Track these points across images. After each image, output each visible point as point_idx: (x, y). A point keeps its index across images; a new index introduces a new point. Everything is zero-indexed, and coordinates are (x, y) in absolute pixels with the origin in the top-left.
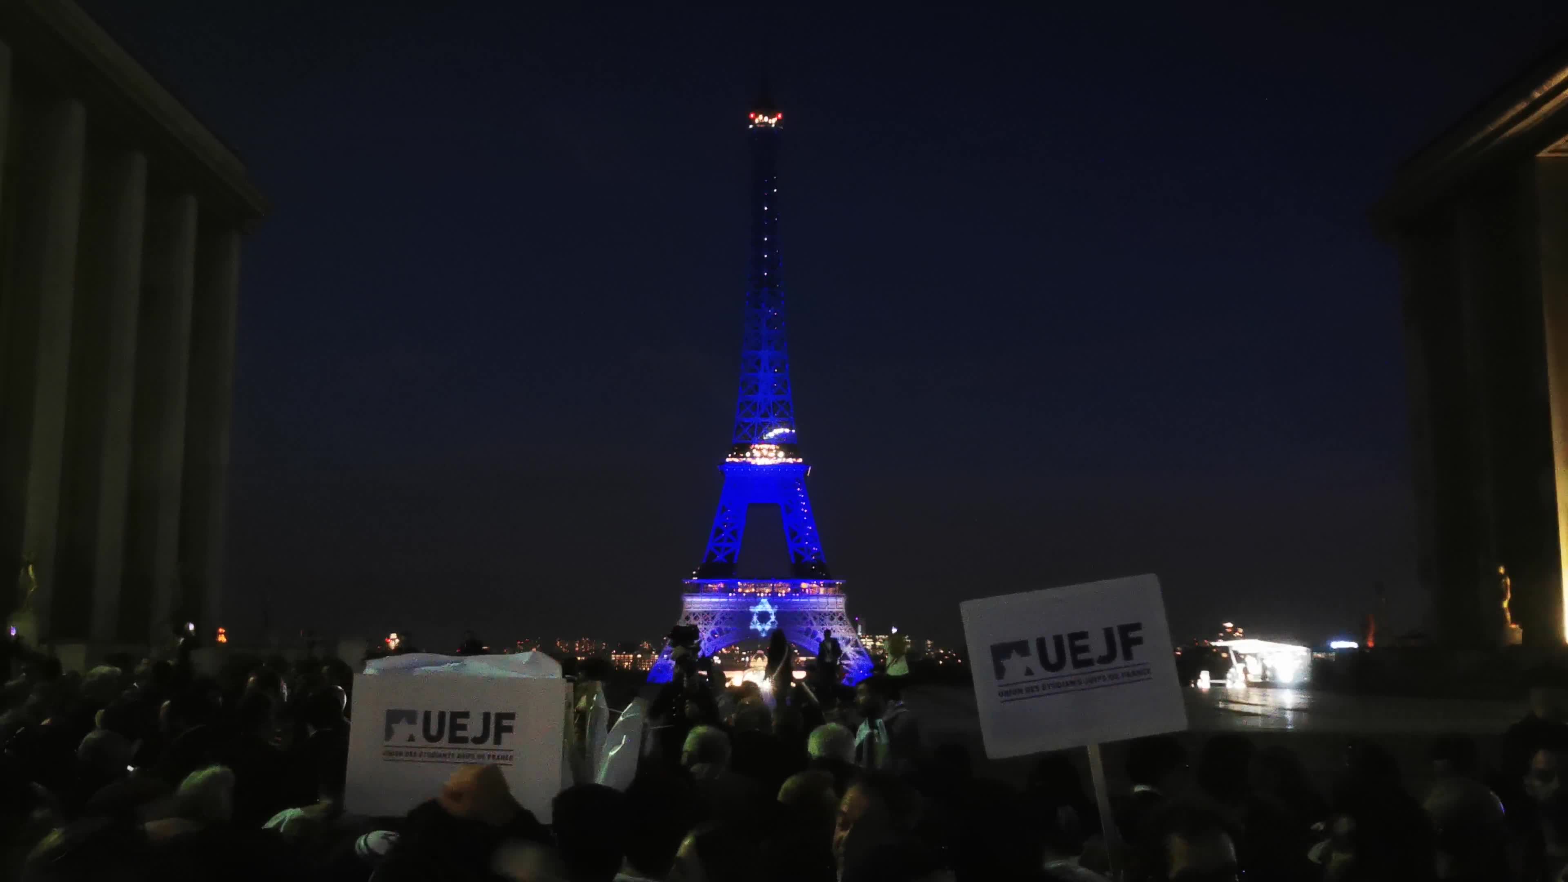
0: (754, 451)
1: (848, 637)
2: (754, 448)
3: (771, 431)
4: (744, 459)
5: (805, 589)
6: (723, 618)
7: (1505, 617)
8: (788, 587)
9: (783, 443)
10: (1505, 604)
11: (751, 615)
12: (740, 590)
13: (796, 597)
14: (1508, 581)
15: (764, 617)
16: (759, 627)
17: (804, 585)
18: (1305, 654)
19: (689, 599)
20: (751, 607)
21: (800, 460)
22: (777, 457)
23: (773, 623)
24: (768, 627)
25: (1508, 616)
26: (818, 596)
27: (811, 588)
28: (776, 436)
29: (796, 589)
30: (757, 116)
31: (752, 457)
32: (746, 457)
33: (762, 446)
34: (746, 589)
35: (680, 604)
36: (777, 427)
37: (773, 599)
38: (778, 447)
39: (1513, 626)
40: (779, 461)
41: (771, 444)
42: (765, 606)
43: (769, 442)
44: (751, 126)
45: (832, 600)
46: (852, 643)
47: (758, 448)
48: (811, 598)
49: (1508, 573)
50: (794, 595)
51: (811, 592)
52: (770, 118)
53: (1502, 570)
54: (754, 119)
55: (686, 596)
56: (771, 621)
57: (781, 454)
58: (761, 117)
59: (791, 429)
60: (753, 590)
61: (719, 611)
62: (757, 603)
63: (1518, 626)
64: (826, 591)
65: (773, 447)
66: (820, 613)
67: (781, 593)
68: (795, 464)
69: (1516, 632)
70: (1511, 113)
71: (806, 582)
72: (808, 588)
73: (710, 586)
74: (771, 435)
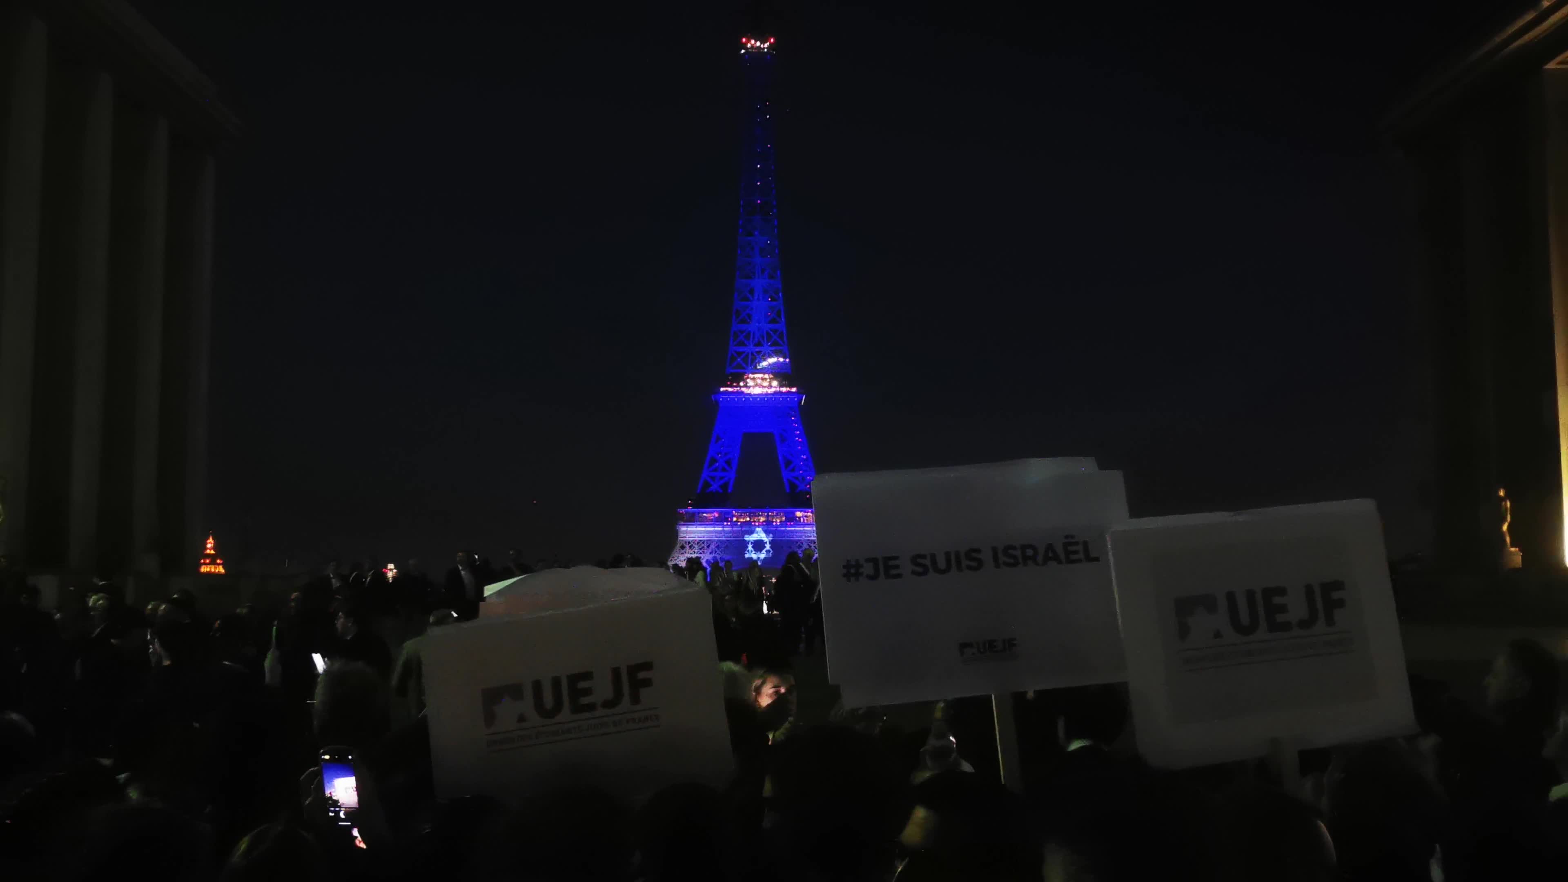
0: (748, 380)
2: (748, 378)
3: (765, 360)
4: (738, 388)
5: (799, 518)
6: (718, 547)
7: (1505, 541)
8: (783, 516)
9: (777, 372)
10: (1505, 528)
11: (746, 543)
12: (735, 519)
13: (791, 526)
14: (1508, 504)
15: (759, 546)
16: (754, 556)
17: (799, 514)
19: (684, 529)
21: (794, 390)
22: (771, 386)
23: (768, 551)
24: (763, 556)
25: (1508, 539)
27: (806, 517)
28: (770, 365)
29: (792, 519)
30: (748, 41)
31: (746, 386)
32: (741, 387)
33: (756, 376)
34: (740, 518)
35: (676, 534)
36: (770, 356)
37: (768, 526)
38: (771, 376)
39: (1513, 549)
40: (772, 390)
41: (764, 373)
42: (760, 535)
43: (763, 371)
44: (743, 51)
47: (752, 377)
48: (807, 526)
49: (1508, 496)
50: (789, 523)
51: (806, 521)
52: (763, 42)
53: (1502, 493)
54: (746, 44)
55: (680, 525)
56: (765, 549)
57: (775, 383)
58: (753, 42)
59: (785, 358)
60: (748, 519)
61: (715, 540)
63: (1517, 549)
65: (766, 376)
67: (776, 522)
68: (789, 393)
69: (1515, 555)
70: (1520, 23)
71: (801, 511)
72: (802, 517)
73: (705, 515)
74: (764, 364)
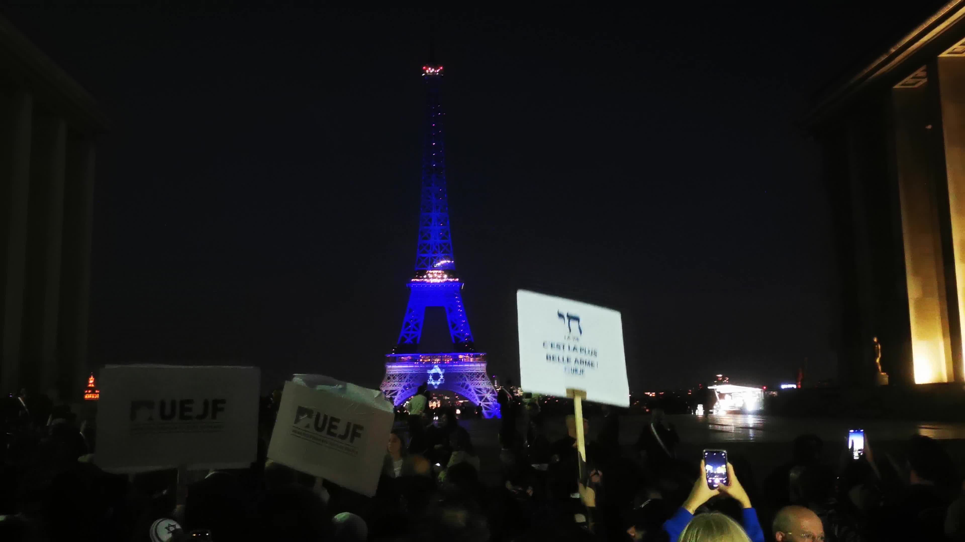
0: (429, 275)
1: (488, 388)
2: (428, 273)
3: (439, 262)
4: (423, 279)
5: (461, 359)
6: (411, 378)
7: (878, 368)
8: (451, 358)
9: (445, 269)
10: (878, 360)
11: (428, 375)
12: (421, 360)
13: (455, 364)
14: (879, 346)
15: (436, 376)
16: (433, 383)
17: (461, 357)
18: (760, 393)
19: (390, 367)
20: (428, 370)
21: (457, 280)
22: (442, 278)
23: (442, 380)
24: (438, 383)
25: (880, 368)
26: (470, 363)
27: (465, 358)
28: (442, 265)
29: (456, 359)
31: (428, 278)
32: (424, 278)
33: (434, 272)
34: (424, 359)
35: (384, 370)
36: (442, 259)
37: (442, 365)
38: (443, 272)
39: (883, 374)
40: (444, 280)
41: (439, 270)
42: (437, 370)
43: (438, 269)
44: (423, 75)
45: (478, 365)
46: (490, 391)
47: (431, 272)
48: (465, 364)
49: (879, 341)
50: (454, 362)
51: (465, 360)
52: (436, 69)
53: (875, 340)
54: (426, 70)
55: (387, 364)
56: (440, 379)
57: (445, 276)
58: (430, 69)
59: (451, 261)
60: (429, 360)
61: (408, 373)
62: (431, 368)
63: (886, 373)
64: (474, 360)
65: (440, 272)
66: (471, 373)
67: (447, 361)
68: (454, 281)
69: (884, 377)
70: (878, 62)
71: (462, 355)
72: (463, 358)
73: (402, 358)
74: (439, 264)
